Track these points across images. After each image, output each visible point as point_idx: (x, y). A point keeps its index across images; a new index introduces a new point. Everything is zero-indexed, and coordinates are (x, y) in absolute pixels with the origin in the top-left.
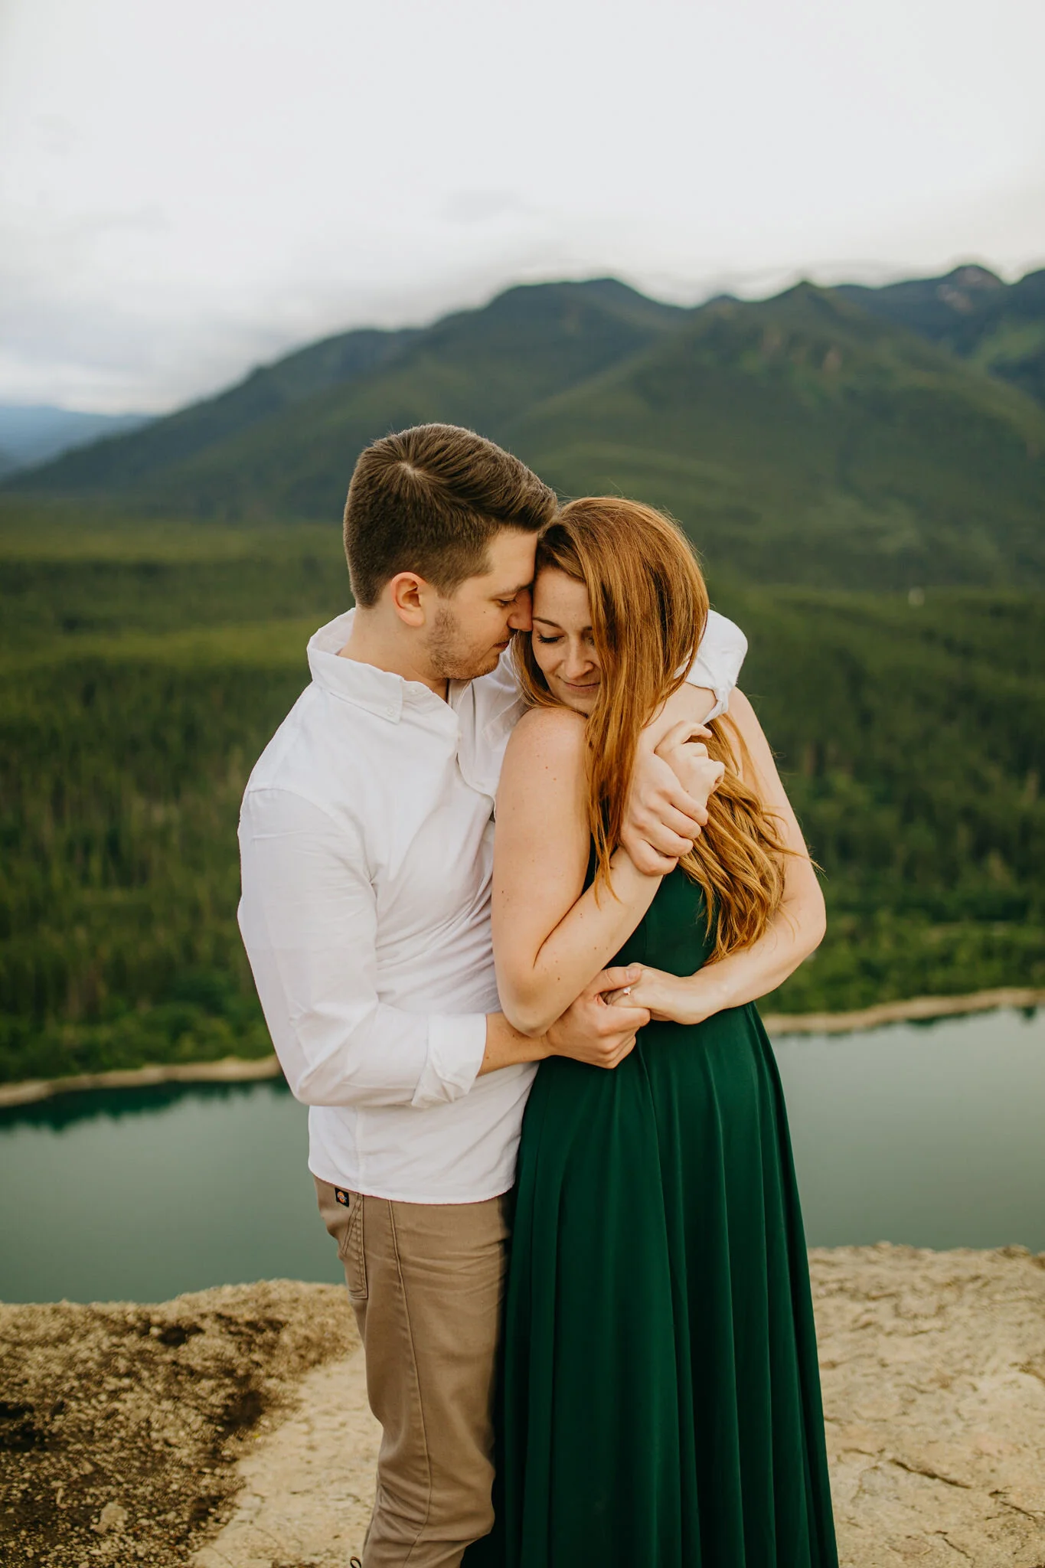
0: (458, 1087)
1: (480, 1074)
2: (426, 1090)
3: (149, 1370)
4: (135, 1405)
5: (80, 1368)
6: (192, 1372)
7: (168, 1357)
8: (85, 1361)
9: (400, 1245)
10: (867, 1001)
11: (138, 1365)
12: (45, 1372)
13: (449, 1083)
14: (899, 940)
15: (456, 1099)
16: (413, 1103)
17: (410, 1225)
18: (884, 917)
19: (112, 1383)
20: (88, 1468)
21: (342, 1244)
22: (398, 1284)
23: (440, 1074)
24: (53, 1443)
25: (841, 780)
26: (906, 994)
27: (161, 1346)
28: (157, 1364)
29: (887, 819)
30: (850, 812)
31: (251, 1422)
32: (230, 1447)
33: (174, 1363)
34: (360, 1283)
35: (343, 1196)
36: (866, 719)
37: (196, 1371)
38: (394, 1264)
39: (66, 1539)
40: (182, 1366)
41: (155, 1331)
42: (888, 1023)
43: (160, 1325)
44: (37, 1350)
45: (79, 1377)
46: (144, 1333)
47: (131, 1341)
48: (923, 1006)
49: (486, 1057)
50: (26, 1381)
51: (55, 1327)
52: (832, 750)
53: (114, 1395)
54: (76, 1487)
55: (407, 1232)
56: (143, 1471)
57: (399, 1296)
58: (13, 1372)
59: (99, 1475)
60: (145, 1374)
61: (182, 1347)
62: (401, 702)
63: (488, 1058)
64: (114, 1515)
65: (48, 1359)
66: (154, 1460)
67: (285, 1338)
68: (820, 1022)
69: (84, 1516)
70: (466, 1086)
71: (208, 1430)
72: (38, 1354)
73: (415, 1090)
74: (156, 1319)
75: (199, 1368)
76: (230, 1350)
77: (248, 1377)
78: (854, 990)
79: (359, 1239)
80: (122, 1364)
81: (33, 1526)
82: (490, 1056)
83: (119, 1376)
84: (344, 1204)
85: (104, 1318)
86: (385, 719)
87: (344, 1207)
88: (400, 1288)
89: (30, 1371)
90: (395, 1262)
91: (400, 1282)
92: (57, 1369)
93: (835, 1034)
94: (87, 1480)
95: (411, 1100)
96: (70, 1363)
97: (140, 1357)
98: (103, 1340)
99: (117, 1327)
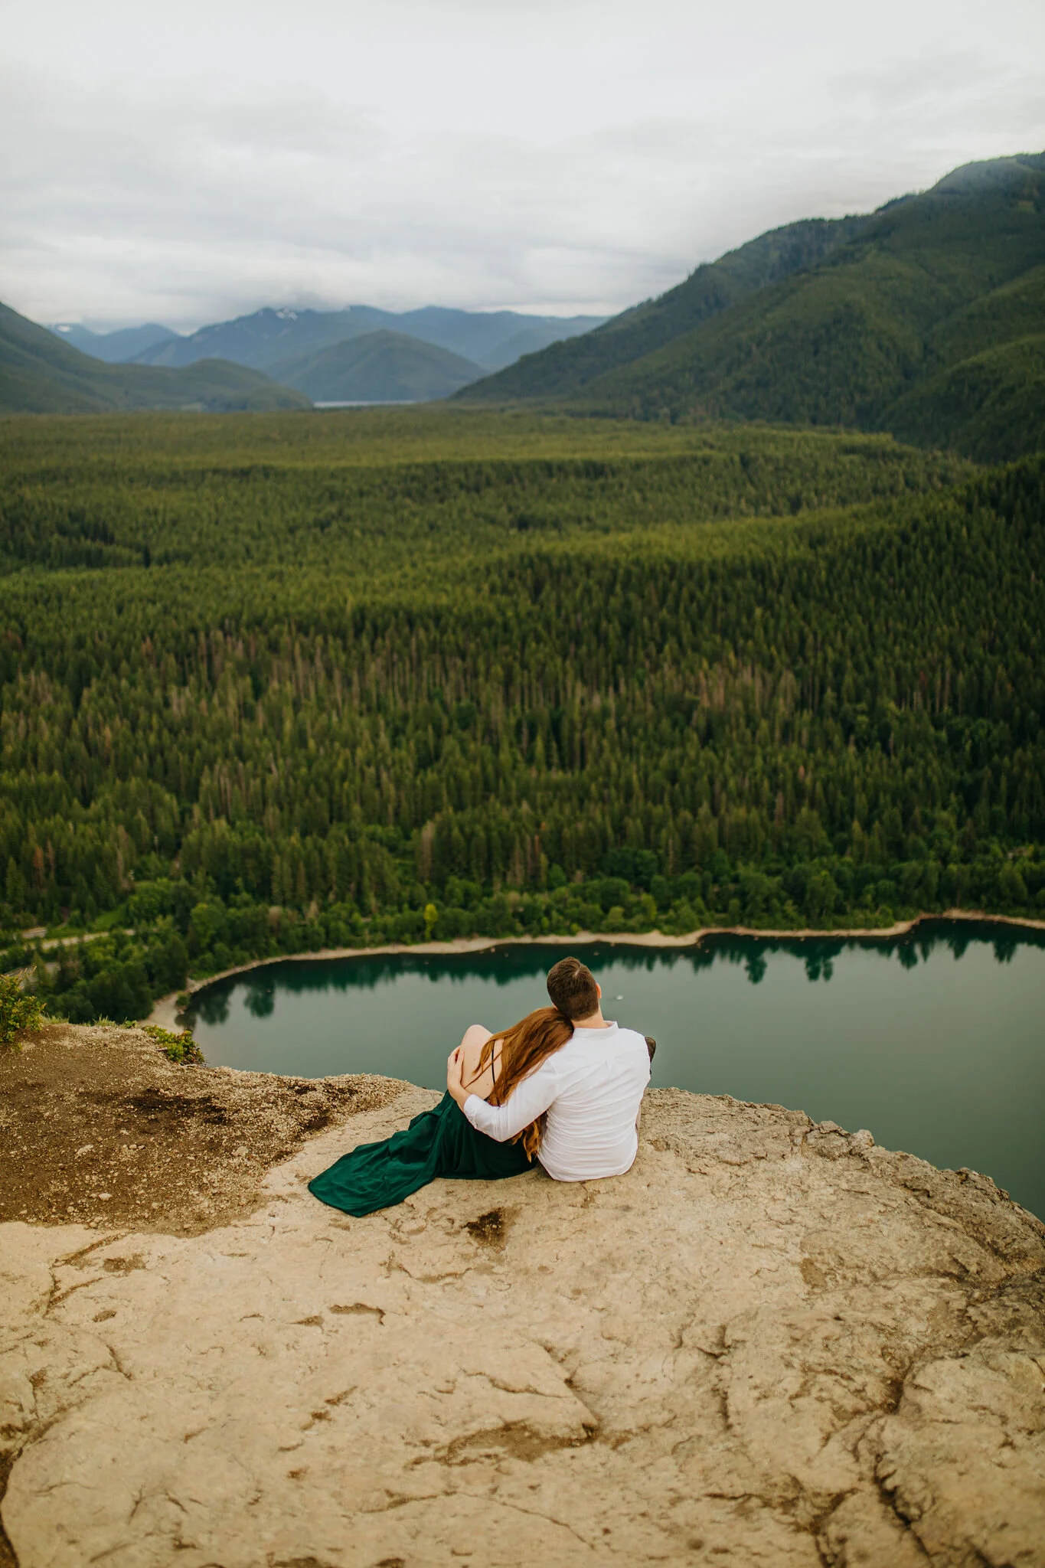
3: (283, 1102)
4: (270, 1114)
5: (255, 1098)
6: (302, 1105)
7: (295, 1098)
8: (259, 1095)
11: (280, 1099)
12: (239, 1097)
19: (265, 1105)
20: (239, 1133)
24: (229, 1123)
27: (294, 1093)
28: (288, 1100)
31: (318, 1128)
32: (307, 1135)
33: (296, 1101)
37: (304, 1105)
39: (221, 1156)
40: (299, 1103)
41: (296, 1088)
43: (300, 1086)
44: (242, 1090)
45: (252, 1101)
46: (291, 1088)
47: (283, 1090)
50: (230, 1100)
51: (256, 1081)
53: (263, 1109)
54: (231, 1139)
56: (262, 1138)
58: (227, 1096)
59: (243, 1136)
60: (281, 1103)
61: (304, 1095)
64: (243, 1150)
65: (244, 1093)
66: (268, 1133)
67: (355, 1098)
69: (229, 1150)
71: (298, 1128)
72: (240, 1091)
74: (300, 1083)
75: (306, 1104)
76: (324, 1099)
77: (327, 1110)
80: (272, 1098)
81: (210, 1150)
83: (269, 1102)
85: (279, 1080)
89: (233, 1097)
92: (245, 1097)
94: (237, 1138)
96: (251, 1095)
97: (283, 1097)
98: (271, 1089)
99: (282, 1083)
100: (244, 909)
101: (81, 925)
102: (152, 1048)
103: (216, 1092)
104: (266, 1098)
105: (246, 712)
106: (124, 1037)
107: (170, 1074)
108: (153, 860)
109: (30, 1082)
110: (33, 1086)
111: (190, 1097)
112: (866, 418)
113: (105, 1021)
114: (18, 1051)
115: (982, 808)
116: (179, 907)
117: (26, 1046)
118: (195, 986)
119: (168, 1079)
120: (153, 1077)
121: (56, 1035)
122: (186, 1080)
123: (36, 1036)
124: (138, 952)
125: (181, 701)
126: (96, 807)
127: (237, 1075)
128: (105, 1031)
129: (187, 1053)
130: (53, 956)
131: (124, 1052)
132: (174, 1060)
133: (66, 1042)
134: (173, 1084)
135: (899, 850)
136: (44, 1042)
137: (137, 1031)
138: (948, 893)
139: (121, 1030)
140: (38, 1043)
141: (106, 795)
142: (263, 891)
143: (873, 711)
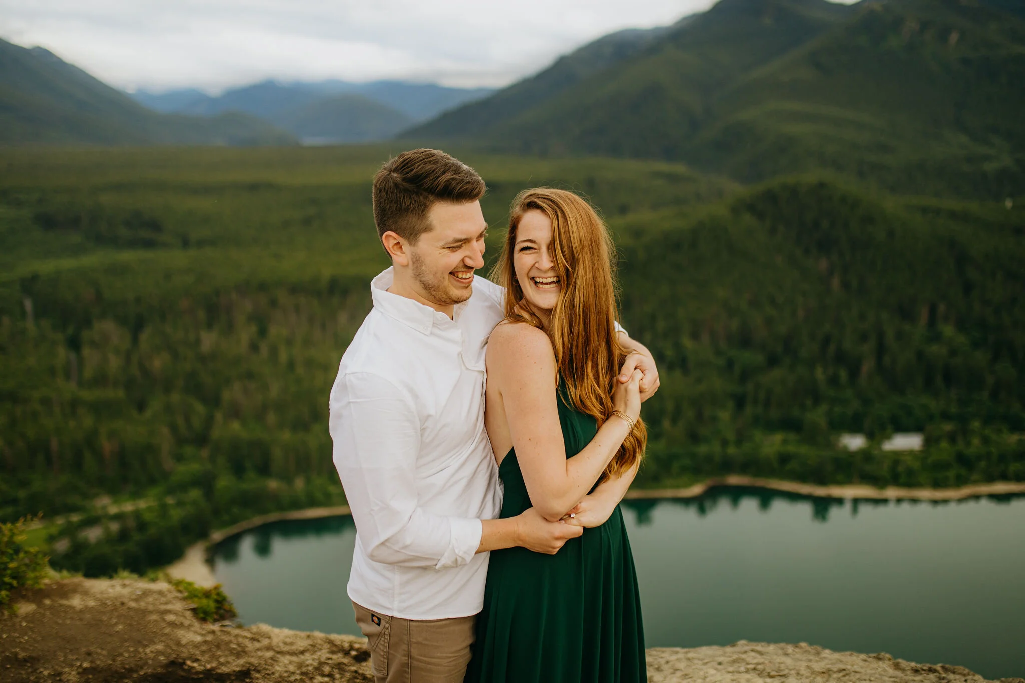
0: (463, 559)
1: (476, 553)
2: (445, 561)
3: (340, 674)
5: (304, 670)
7: (354, 668)
8: (308, 666)
9: (412, 650)
10: (960, 482)
11: (336, 671)
12: (285, 669)
13: (460, 557)
14: (986, 441)
15: (460, 565)
16: (438, 567)
17: (420, 640)
18: (976, 424)
21: (373, 644)
22: (407, 670)
23: (457, 551)
25: (948, 330)
26: (990, 479)
27: (353, 662)
28: (345, 671)
29: (981, 357)
30: (953, 353)
33: (356, 672)
34: (383, 666)
35: (376, 618)
36: (968, 288)
37: (367, 678)
38: (406, 660)
40: (359, 674)
41: (354, 653)
42: (977, 497)
43: (357, 650)
44: (288, 657)
45: (302, 674)
46: (347, 653)
47: (338, 658)
48: (1001, 488)
49: (482, 544)
50: (273, 674)
51: (302, 644)
52: (942, 308)
55: (418, 643)
57: (407, 676)
58: (270, 668)
60: (338, 676)
61: (364, 664)
62: (432, 323)
63: (483, 544)
65: (291, 663)
68: (925, 494)
70: (469, 559)
72: (286, 660)
73: (439, 560)
74: (357, 646)
75: (369, 676)
78: (951, 474)
79: (386, 645)
80: (327, 670)
82: (484, 544)
83: (323, 676)
84: (377, 624)
85: (331, 642)
86: (422, 333)
87: (377, 626)
88: (408, 672)
89: (278, 668)
90: (407, 658)
91: (409, 669)
92: (292, 668)
93: (935, 502)
95: (436, 565)
96: (300, 666)
97: (340, 667)
98: (324, 655)
99: (335, 648)
100: (252, 483)
101: (136, 495)
102: (178, 606)
103: (254, 661)
104: (318, 669)
105: (254, 348)
106: (146, 593)
107: (199, 639)
108: (189, 450)
109: (22, 655)
110: (25, 661)
111: (225, 670)
112: (669, 154)
113: (125, 574)
114: (13, 615)
115: (749, 410)
116: (205, 483)
117: (25, 608)
118: (217, 536)
119: (196, 646)
120: (178, 644)
121: (63, 592)
122: (218, 647)
123: (38, 595)
124: (176, 515)
125: (209, 340)
126: (148, 414)
127: (280, 635)
128: (124, 586)
129: (218, 608)
130: (118, 517)
131: (144, 613)
132: (204, 620)
133: (76, 602)
134: (203, 653)
135: (694, 438)
136: (47, 602)
137: (162, 586)
138: (727, 466)
139: (142, 585)
140: (39, 604)
141: (155, 405)
142: (264, 470)
143: (677, 346)
